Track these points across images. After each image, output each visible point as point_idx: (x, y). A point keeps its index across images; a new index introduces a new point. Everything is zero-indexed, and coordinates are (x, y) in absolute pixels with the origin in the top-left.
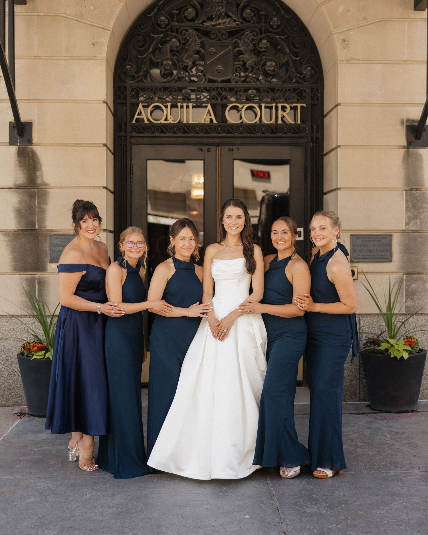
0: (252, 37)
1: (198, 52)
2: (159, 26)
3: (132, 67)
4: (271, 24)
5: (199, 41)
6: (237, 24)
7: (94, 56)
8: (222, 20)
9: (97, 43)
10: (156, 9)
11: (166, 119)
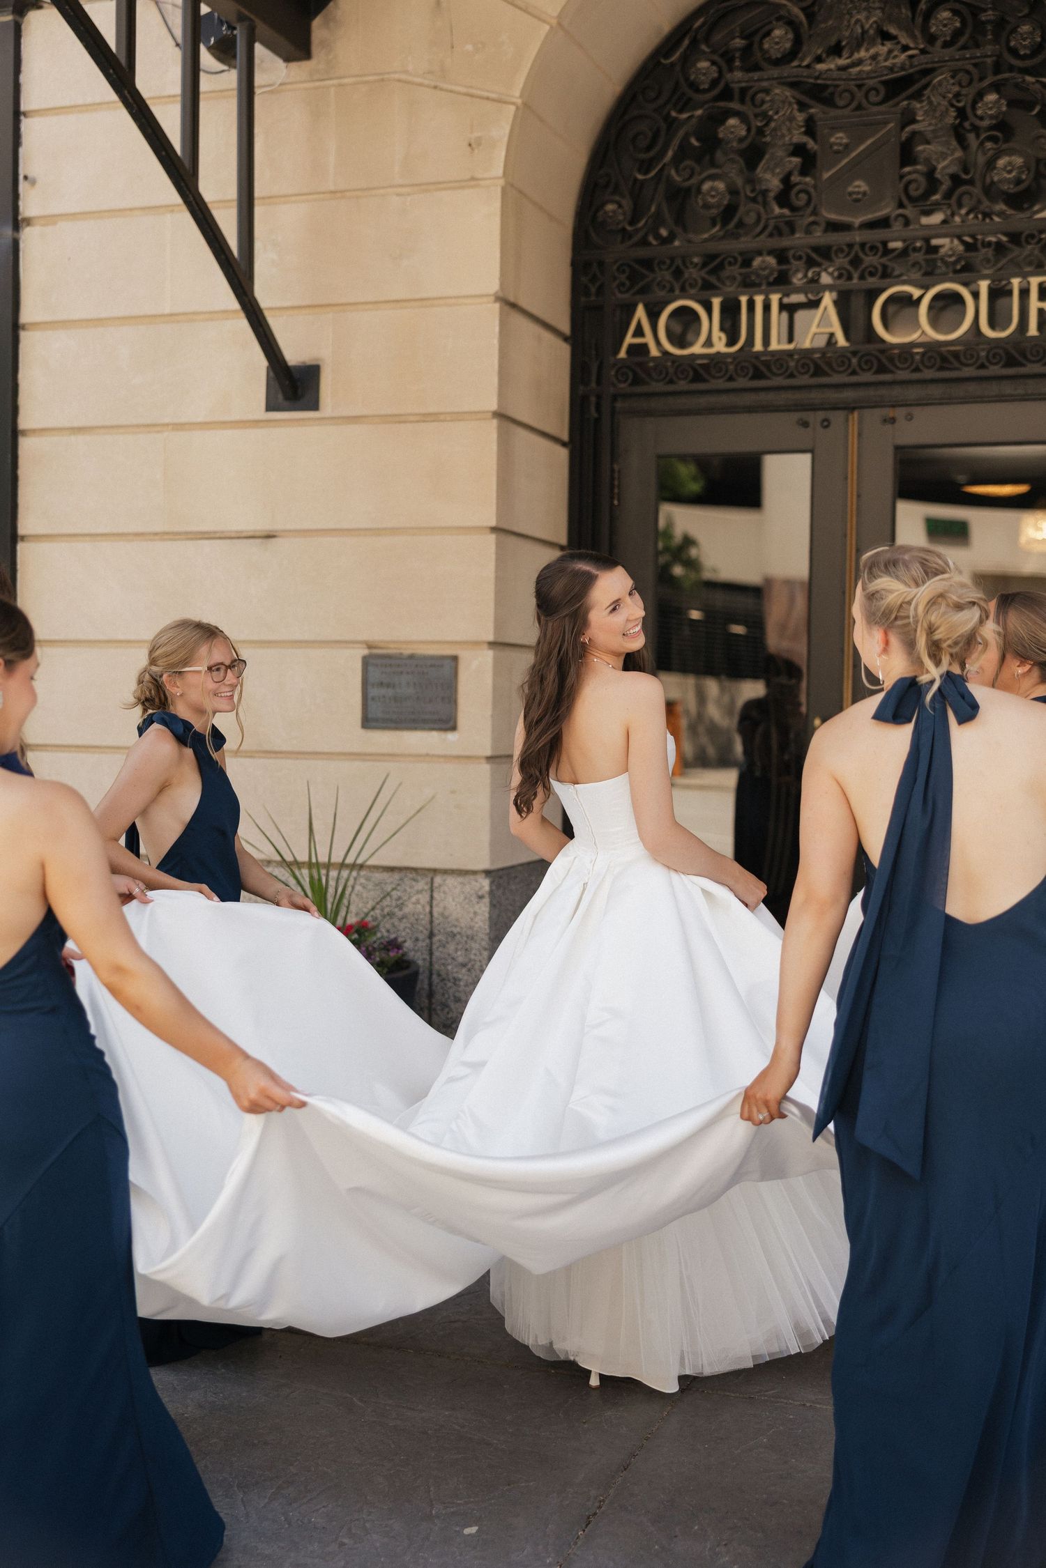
0: (956, 89)
1: (799, 150)
2: (694, 86)
3: (620, 206)
4: (1012, 44)
5: (800, 117)
6: (911, 57)
7: (473, 179)
8: (867, 50)
9: (479, 141)
11: (709, 343)
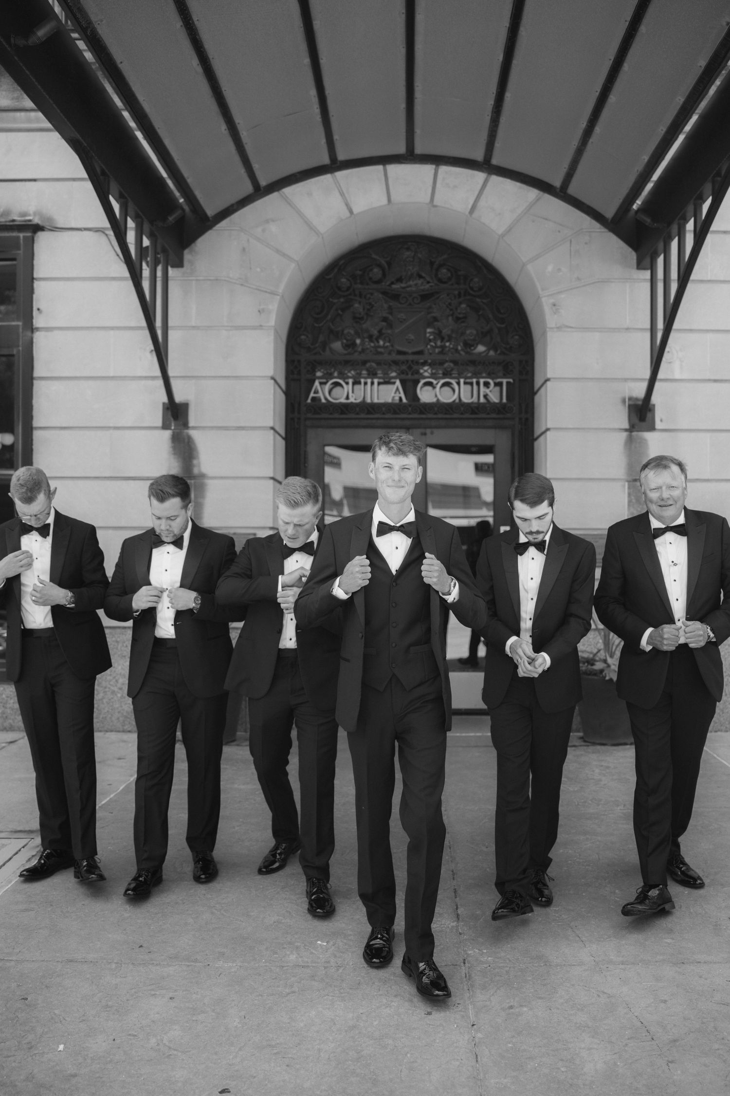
0: (449, 301)
1: (385, 319)
2: (339, 289)
3: (307, 337)
4: (471, 285)
5: (385, 306)
6: (431, 286)
7: (261, 326)
8: (413, 281)
9: (263, 310)
10: (336, 270)
11: (347, 398)
